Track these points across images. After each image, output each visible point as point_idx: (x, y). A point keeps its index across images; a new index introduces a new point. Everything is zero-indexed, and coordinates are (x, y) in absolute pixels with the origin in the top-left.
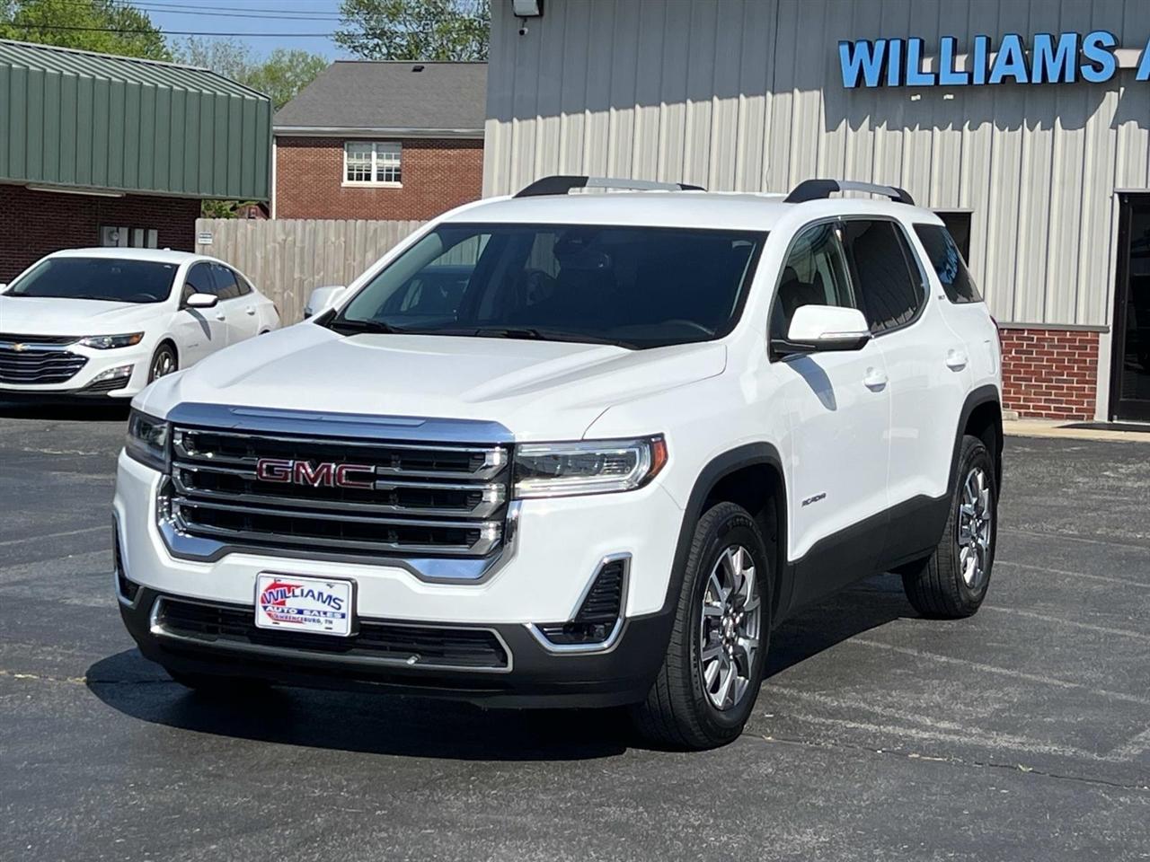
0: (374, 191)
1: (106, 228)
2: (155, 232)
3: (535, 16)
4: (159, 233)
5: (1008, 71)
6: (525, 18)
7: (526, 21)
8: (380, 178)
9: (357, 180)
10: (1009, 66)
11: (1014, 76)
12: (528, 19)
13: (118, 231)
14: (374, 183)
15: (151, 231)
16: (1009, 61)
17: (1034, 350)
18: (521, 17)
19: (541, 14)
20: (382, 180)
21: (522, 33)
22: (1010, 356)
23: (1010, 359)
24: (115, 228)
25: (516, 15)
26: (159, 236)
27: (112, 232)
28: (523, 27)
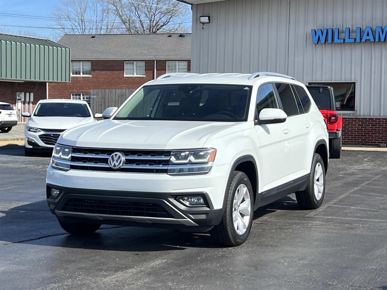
0: (81, 78)
1: (17, 93)
2: (33, 93)
3: (208, 23)
4: (34, 94)
5: (368, 38)
6: (204, 23)
7: (204, 24)
8: (83, 74)
9: (76, 74)
10: (368, 36)
11: (370, 40)
12: (205, 24)
13: (21, 94)
14: (82, 75)
15: (31, 93)
16: (368, 35)
17: (377, 125)
18: (202, 23)
19: (209, 22)
20: (84, 74)
21: (203, 28)
22: (369, 127)
23: (369, 128)
24: (20, 93)
25: (201, 23)
26: (34, 95)
27: (19, 94)
28: (203, 26)
